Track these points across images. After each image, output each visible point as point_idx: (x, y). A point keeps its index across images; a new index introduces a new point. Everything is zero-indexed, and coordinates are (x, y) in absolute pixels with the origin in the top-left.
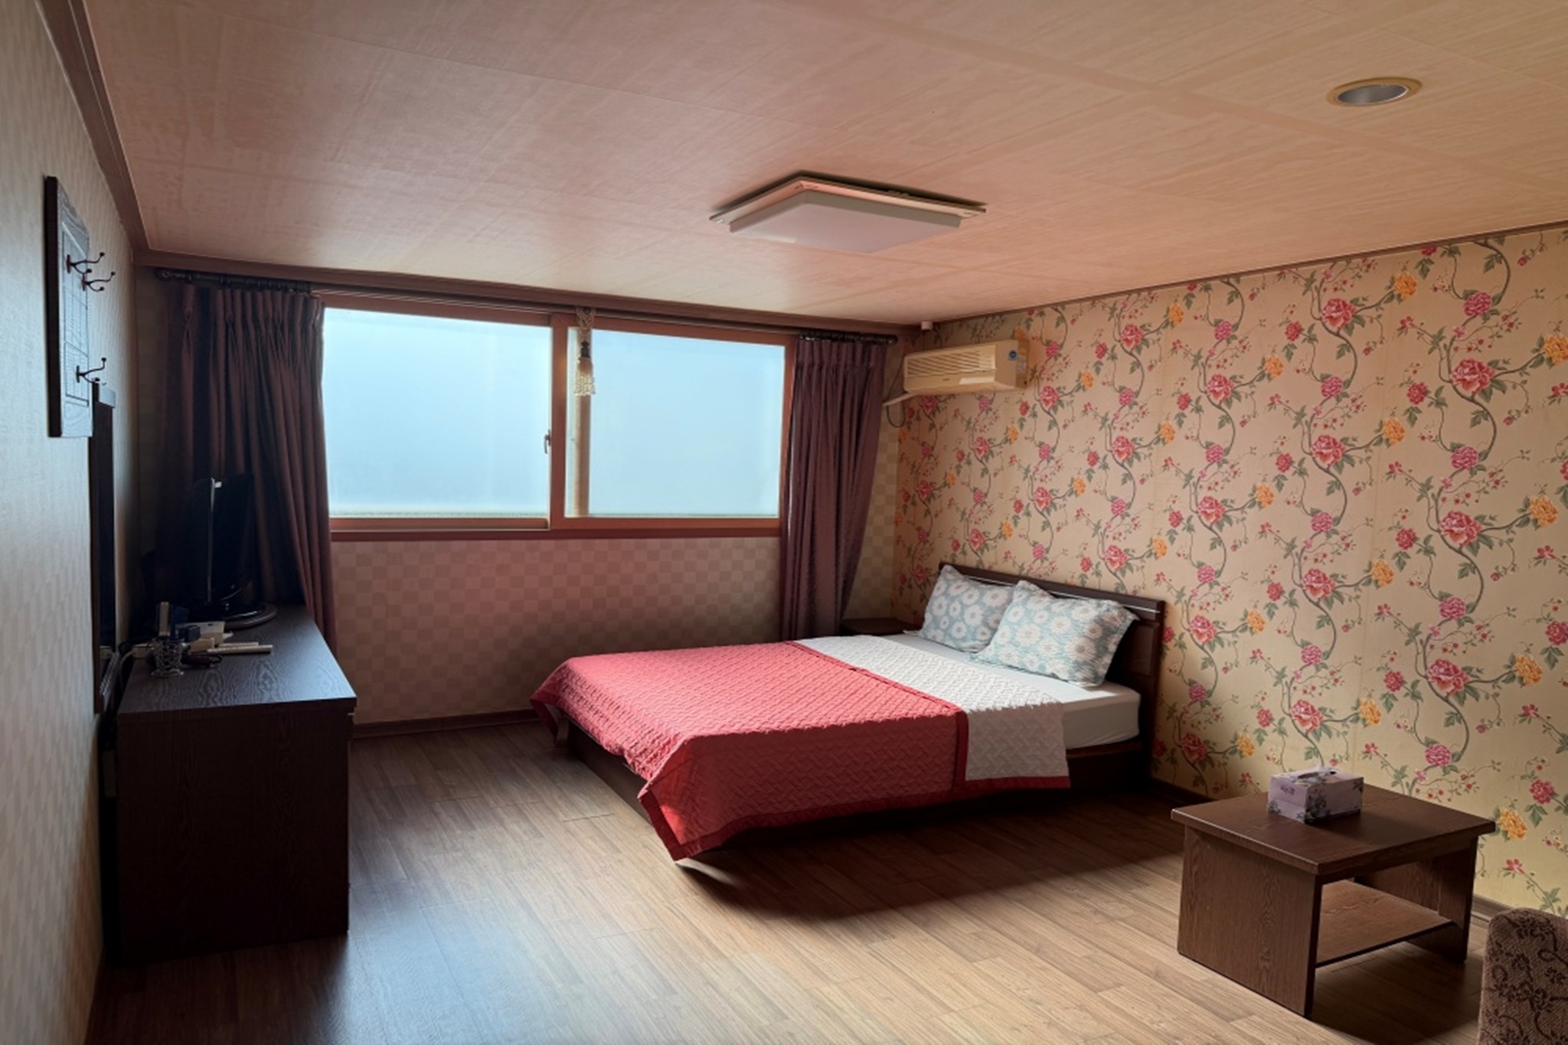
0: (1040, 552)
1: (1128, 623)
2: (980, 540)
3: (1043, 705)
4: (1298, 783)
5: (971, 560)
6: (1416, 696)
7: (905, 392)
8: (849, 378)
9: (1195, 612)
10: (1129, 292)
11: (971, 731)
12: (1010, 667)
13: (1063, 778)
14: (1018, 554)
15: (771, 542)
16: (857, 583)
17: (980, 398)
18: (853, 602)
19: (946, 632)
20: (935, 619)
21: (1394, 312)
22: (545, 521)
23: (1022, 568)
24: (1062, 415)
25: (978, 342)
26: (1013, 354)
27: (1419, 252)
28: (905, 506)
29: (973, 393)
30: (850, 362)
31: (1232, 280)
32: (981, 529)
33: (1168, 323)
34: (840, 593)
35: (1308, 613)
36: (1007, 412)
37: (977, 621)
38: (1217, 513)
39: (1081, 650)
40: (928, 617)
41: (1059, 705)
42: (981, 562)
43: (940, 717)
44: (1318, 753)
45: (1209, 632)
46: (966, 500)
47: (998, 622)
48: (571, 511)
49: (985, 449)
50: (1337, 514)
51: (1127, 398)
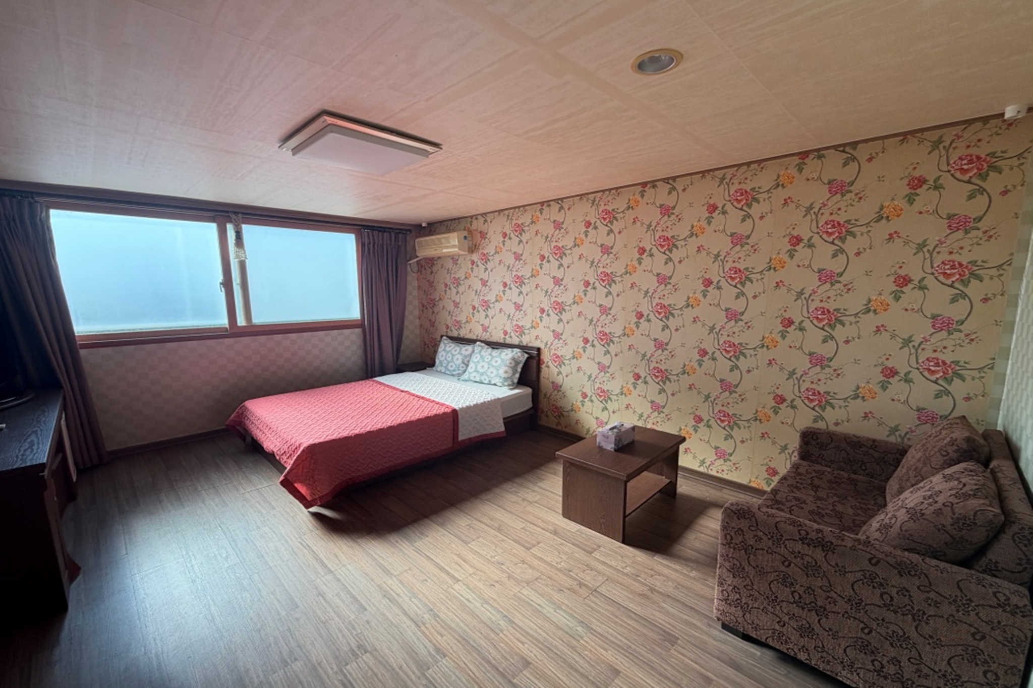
0: (485, 329)
1: (525, 358)
2: (458, 324)
3: (491, 401)
4: (610, 433)
5: (455, 334)
6: (646, 383)
7: (417, 257)
8: (389, 250)
9: (553, 352)
10: (515, 208)
11: (460, 417)
12: (476, 382)
13: (502, 432)
14: (475, 330)
15: (358, 331)
16: (403, 347)
17: (453, 258)
18: (402, 356)
19: (446, 368)
20: (441, 362)
21: (630, 214)
22: (227, 328)
23: (477, 336)
24: (490, 265)
25: (449, 232)
26: (465, 238)
27: (640, 187)
28: (423, 310)
29: (449, 256)
30: (389, 242)
31: (560, 202)
32: (458, 319)
33: (533, 222)
34: (395, 353)
35: (600, 349)
36: (465, 265)
37: (460, 361)
38: (560, 308)
39: (506, 372)
40: (437, 361)
41: (499, 399)
42: (459, 334)
43: (445, 414)
44: (607, 409)
45: (559, 360)
46: (451, 307)
47: (469, 361)
48: (241, 321)
49: (457, 282)
50: (609, 306)
51: (518, 257)
